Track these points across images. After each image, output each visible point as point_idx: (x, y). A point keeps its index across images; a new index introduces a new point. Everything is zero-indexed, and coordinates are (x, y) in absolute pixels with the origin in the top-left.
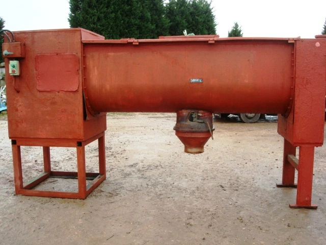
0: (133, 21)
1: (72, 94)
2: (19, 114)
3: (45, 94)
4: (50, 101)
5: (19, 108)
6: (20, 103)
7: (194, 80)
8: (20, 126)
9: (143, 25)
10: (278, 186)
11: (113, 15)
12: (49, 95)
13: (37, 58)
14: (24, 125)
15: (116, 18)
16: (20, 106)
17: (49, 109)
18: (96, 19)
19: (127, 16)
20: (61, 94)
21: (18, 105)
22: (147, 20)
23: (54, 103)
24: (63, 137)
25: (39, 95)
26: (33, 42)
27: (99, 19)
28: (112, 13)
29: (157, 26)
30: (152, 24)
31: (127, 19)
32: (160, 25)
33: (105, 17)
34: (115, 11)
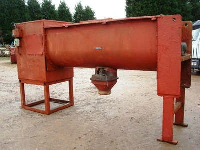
0: (165, 8)
4: (32, 60)
5: (21, 64)
7: (97, 48)
9: (173, 10)
11: (152, 5)
12: (32, 57)
13: (27, 37)
14: (24, 72)
15: (154, 7)
17: (32, 64)
18: (140, 8)
19: (161, 5)
20: (37, 57)
21: (21, 62)
22: (176, 7)
26: (25, 29)
27: (142, 8)
28: (151, 3)
29: (183, 10)
30: (180, 9)
31: (161, 7)
32: (185, 9)
33: (146, 6)
34: (153, 3)
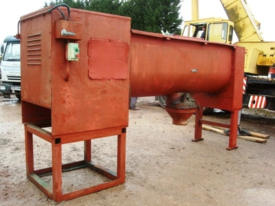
1: (121, 82)
2: (67, 106)
3: (96, 82)
4: (100, 90)
5: (66, 100)
6: (68, 94)
7: (193, 70)
8: (67, 120)
10: (193, 141)
12: (100, 83)
13: (90, 43)
14: (72, 118)
16: (68, 96)
17: (100, 98)
20: (112, 82)
21: (66, 96)
23: (104, 92)
24: (111, 126)
25: (90, 83)
26: (87, 24)
